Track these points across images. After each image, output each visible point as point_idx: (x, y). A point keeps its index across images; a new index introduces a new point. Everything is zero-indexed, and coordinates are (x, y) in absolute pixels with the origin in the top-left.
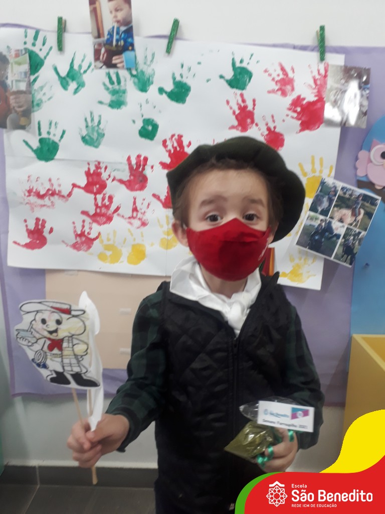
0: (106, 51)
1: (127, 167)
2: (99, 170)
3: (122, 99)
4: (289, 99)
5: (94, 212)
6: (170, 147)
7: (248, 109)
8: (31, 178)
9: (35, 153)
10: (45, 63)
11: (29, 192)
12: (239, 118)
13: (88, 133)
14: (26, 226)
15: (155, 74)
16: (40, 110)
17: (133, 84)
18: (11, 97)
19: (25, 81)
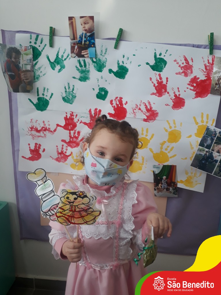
0: (78, 47)
1: (89, 116)
2: (72, 117)
3: (87, 76)
4: (189, 79)
5: (69, 140)
6: (114, 104)
7: (163, 83)
8: (33, 121)
9: (35, 106)
10: (42, 54)
11: (32, 128)
12: (157, 88)
13: (67, 95)
14: (30, 147)
15: (107, 61)
16: (38, 81)
17: (94, 67)
18: (22, 74)
19: (30, 64)
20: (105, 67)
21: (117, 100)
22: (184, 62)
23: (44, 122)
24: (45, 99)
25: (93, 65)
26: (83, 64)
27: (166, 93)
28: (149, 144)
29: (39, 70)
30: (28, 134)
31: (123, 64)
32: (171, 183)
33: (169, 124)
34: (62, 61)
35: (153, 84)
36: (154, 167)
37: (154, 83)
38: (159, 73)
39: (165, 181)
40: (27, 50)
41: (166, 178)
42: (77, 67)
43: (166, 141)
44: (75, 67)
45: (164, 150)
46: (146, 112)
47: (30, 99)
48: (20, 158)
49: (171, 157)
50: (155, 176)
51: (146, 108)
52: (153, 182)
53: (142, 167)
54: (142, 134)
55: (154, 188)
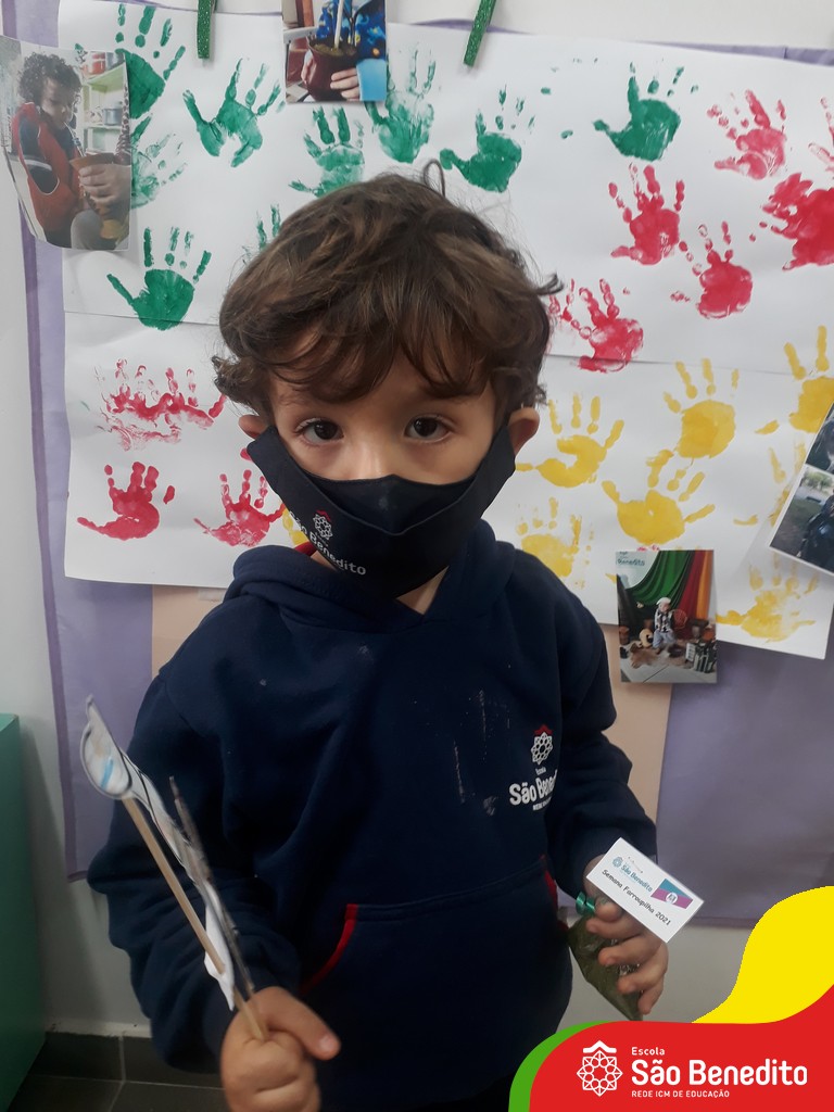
0: (317, 58)
3: (349, 177)
4: (769, 185)
7: (664, 207)
8: (125, 368)
9: (135, 309)
10: (165, 89)
11: (120, 400)
12: (640, 228)
14: (111, 482)
15: (435, 116)
16: (150, 203)
17: (379, 142)
18: (83, 171)
19: (118, 131)
20: (426, 141)
22: (751, 117)
23: (170, 374)
24: (175, 279)
25: (376, 134)
26: (334, 128)
27: (677, 246)
28: (601, 464)
29: (155, 156)
30: (102, 421)
31: (498, 131)
32: (692, 625)
33: (686, 377)
34: (248, 118)
35: (622, 210)
36: (622, 559)
37: (626, 204)
38: (646, 163)
39: (664, 619)
40: (103, 71)
41: (671, 607)
42: (309, 142)
43: (672, 450)
44: (304, 145)
45: (661, 489)
46: (593, 327)
47: (116, 279)
48: (72, 526)
49: (688, 519)
50: (626, 596)
51: (592, 312)
52: (617, 623)
53: (572, 560)
54: (576, 423)
55: (622, 649)
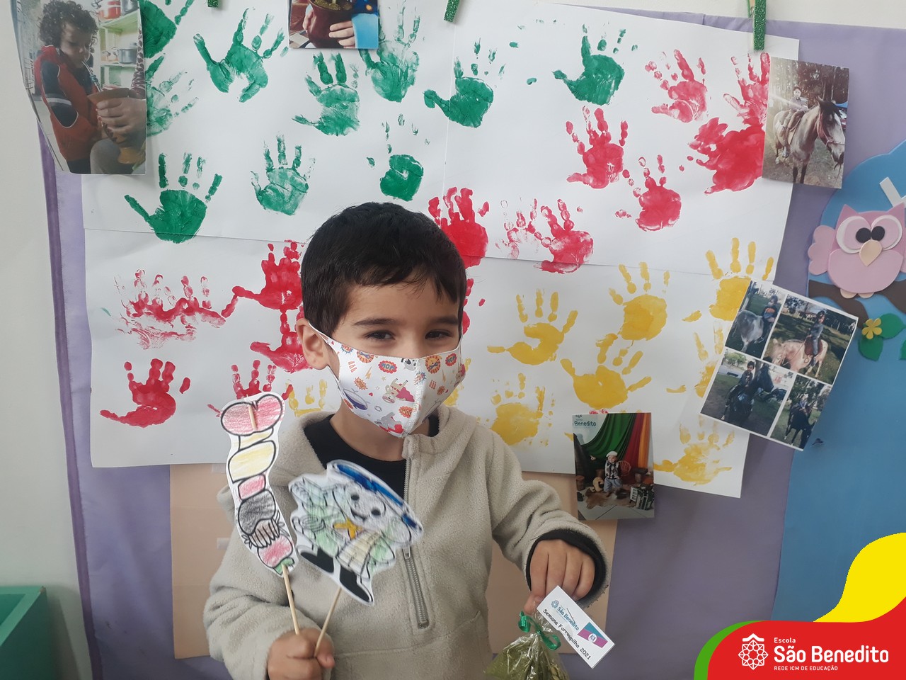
0: (317, 11)
2: (293, 260)
3: (347, 113)
4: (694, 128)
5: (280, 345)
6: (444, 215)
7: (611, 142)
8: (143, 277)
9: (151, 225)
10: (177, 32)
11: (139, 306)
12: (592, 159)
13: (272, 183)
14: (131, 376)
15: (419, 62)
16: (164, 132)
17: (372, 83)
18: (100, 105)
19: (133, 68)
20: (413, 84)
21: (453, 198)
22: (679, 72)
23: (185, 281)
24: (188, 197)
25: (369, 76)
26: (332, 70)
27: (621, 174)
28: (560, 346)
29: (168, 91)
30: (122, 325)
31: (473, 76)
32: (635, 472)
33: (627, 277)
34: (255, 60)
35: (577, 144)
36: (578, 421)
37: (580, 139)
38: (597, 106)
39: (613, 468)
40: (118, 16)
41: (618, 458)
42: (310, 82)
43: (616, 334)
44: (306, 84)
45: (609, 365)
46: (553, 238)
47: (133, 199)
48: (96, 419)
49: (630, 388)
50: (582, 451)
51: (551, 226)
52: (574, 472)
53: (538, 423)
54: (539, 313)
55: (578, 493)
